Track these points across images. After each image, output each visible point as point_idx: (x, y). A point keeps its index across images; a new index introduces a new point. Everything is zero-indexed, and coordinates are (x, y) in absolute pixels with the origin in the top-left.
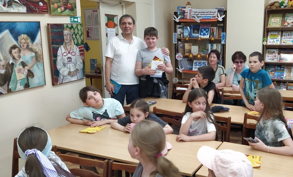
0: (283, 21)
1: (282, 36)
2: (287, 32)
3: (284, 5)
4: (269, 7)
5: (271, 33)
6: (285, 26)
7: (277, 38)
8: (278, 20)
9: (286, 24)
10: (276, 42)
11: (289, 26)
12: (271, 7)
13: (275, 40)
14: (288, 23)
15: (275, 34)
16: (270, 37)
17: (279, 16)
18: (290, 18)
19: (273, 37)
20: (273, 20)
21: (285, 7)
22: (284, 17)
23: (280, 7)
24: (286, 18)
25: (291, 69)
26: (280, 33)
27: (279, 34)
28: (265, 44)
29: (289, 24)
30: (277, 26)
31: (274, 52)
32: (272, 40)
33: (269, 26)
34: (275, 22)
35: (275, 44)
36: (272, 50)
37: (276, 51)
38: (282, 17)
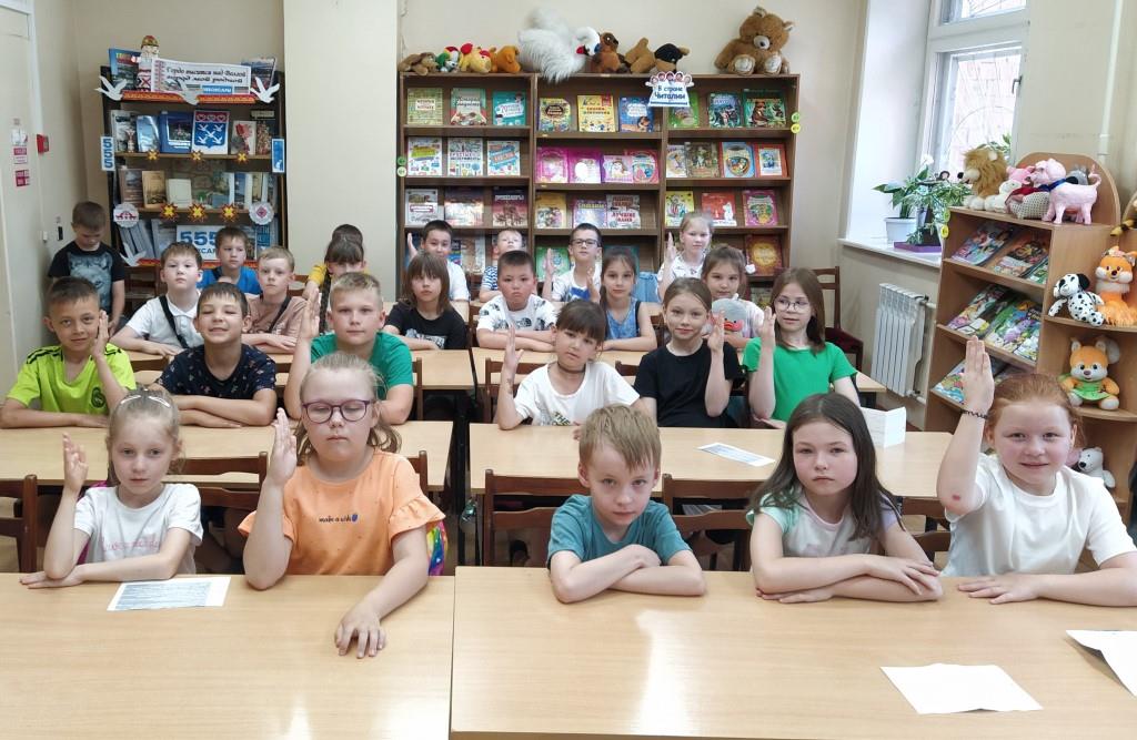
0: (448, 111)
1: (445, 151)
2: (456, 139)
3: (450, 63)
4: (409, 68)
5: (416, 143)
6: (452, 124)
7: (432, 159)
8: (433, 105)
9: (455, 118)
10: (431, 168)
11: (465, 124)
12: (414, 68)
13: (429, 163)
14: (460, 115)
15: (425, 144)
16: (413, 155)
17: (433, 96)
18: (464, 102)
19: (421, 155)
20: (417, 104)
21: (451, 70)
22: (447, 97)
23: (439, 68)
24: (453, 100)
25: (474, 244)
26: (440, 143)
27: (438, 146)
28: (402, 175)
29: (463, 118)
30: (432, 123)
31: (426, 199)
32: (420, 164)
33: (410, 124)
34: (426, 110)
35: (429, 174)
36: (422, 193)
37: (433, 195)
38: (444, 99)
